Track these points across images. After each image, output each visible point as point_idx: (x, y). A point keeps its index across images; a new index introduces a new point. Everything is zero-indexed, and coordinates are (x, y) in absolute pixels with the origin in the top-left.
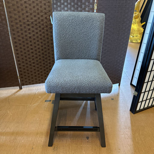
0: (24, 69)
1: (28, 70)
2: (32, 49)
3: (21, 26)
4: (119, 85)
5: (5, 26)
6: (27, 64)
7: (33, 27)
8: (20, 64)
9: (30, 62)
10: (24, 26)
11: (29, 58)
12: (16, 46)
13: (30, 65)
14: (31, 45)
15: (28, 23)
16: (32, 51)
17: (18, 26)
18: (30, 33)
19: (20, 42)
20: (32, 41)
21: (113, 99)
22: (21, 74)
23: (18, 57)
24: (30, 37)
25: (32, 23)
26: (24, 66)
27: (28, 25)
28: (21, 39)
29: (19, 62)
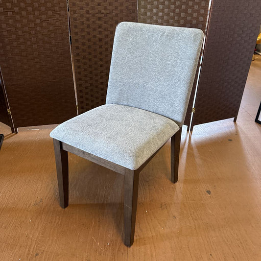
0: (87, 94)
1: (92, 96)
2: (101, 60)
3: (88, 19)
4: (235, 121)
5: (64, 19)
6: (91, 84)
7: (106, 22)
8: (80, 85)
9: (96, 81)
10: (93, 20)
11: (96, 75)
12: (78, 54)
13: (97, 87)
14: (101, 53)
15: (99, 15)
16: (101, 63)
17: (84, 19)
18: (100, 33)
19: (85, 47)
20: (103, 47)
21: (230, 140)
22: (82, 102)
23: (79, 73)
24: (100, 40)
25: (106, 15)
26: (86, 88)
27: (100, 19)
28: (87, 42)
29: (80, 82)
